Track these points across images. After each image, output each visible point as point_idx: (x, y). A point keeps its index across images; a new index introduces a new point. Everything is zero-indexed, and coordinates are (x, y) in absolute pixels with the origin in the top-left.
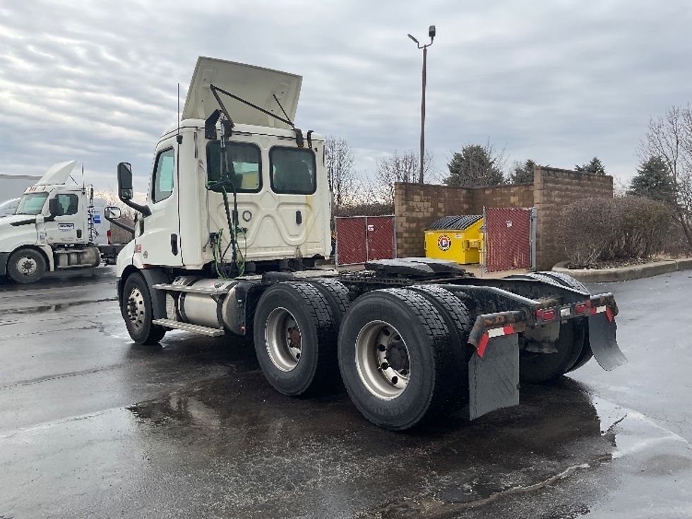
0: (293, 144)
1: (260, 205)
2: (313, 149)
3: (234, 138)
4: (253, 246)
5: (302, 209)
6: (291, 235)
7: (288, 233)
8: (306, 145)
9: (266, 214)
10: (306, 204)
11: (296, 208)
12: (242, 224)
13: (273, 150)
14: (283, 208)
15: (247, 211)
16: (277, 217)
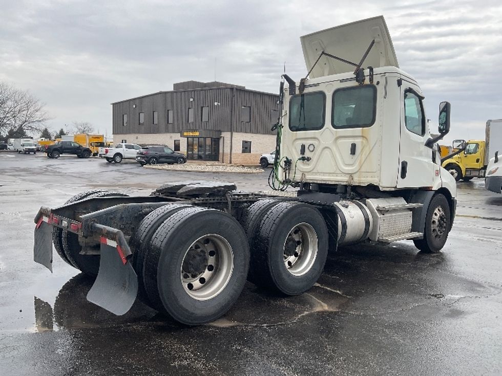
0: (354, 83)
1: (320, 139)
2: (375, 83)
3: (306, 91)
4: (314, 171)
5: (358, 141)
6: (346, 165)
7: (344, 162)
8: (367, 81)
9: (324, 146)
10: (363, 137)
11: (352, 141)
12: (307, 154)
13: (336, 92)
14: (340, 141)
15: (312, 144)
16: (334, 149)
